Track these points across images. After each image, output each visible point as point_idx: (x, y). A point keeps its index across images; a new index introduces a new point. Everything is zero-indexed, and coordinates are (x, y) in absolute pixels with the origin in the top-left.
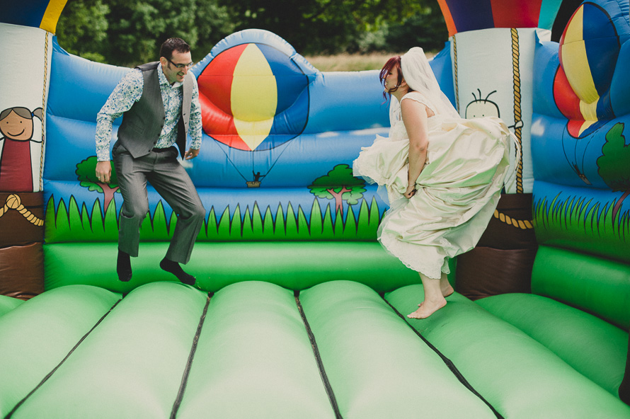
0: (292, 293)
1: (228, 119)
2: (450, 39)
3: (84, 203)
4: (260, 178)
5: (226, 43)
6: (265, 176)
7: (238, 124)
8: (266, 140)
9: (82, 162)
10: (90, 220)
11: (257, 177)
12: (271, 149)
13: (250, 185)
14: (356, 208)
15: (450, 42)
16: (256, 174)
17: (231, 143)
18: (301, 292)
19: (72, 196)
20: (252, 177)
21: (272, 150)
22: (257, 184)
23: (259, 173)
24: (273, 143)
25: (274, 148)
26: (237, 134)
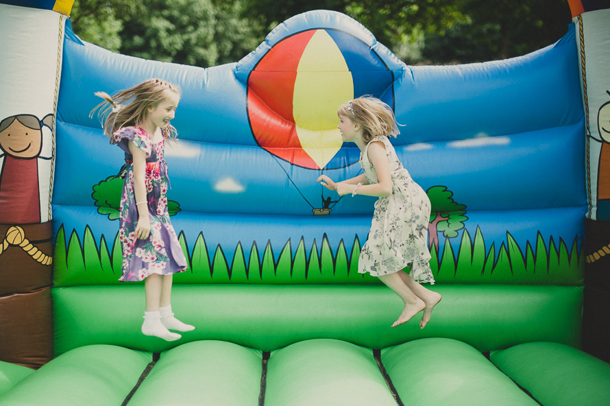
0: (371, 353)
1: (288, 127)
2: (575, 19)
3: (103, 236)
4: (331, 205)
5: (286, 28)
6: (337, 202)
7: (302, 134)
8: (338, 155)
9: (99, 184)
10: (111, 258)
11: (327, 203)
12: (345, 167)
13: (317, 212)
14: (456, 242)
15: (574, 25)
16: (326, 199)
17: (293, 160)
18: (383, 352)
19: (87, 226)
20: (320, 204)
21: (347, 168)
22: (326, 212)
23: (329, 198)
24: (348, 159)
25: (349, 165)
26: (301, 147)
